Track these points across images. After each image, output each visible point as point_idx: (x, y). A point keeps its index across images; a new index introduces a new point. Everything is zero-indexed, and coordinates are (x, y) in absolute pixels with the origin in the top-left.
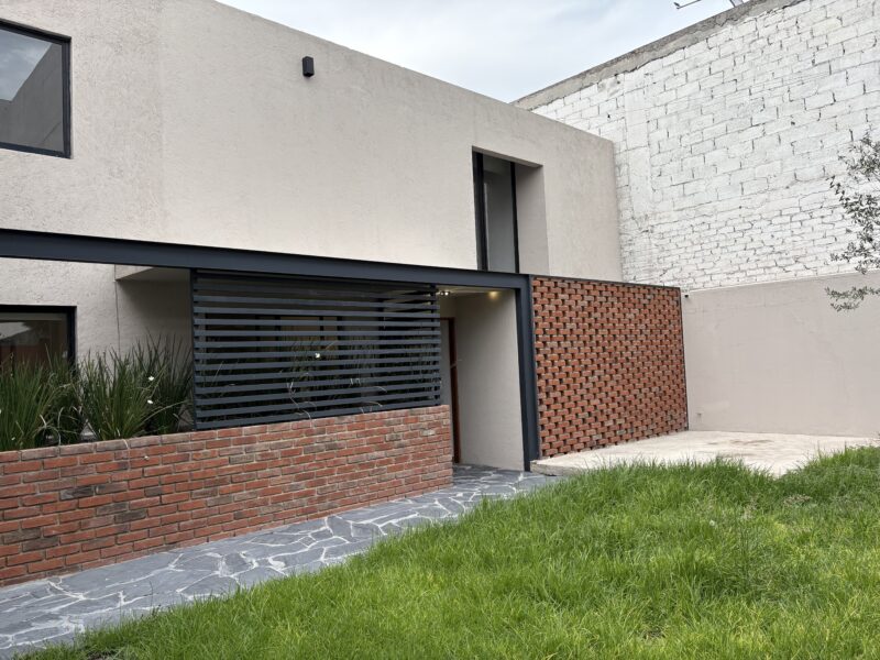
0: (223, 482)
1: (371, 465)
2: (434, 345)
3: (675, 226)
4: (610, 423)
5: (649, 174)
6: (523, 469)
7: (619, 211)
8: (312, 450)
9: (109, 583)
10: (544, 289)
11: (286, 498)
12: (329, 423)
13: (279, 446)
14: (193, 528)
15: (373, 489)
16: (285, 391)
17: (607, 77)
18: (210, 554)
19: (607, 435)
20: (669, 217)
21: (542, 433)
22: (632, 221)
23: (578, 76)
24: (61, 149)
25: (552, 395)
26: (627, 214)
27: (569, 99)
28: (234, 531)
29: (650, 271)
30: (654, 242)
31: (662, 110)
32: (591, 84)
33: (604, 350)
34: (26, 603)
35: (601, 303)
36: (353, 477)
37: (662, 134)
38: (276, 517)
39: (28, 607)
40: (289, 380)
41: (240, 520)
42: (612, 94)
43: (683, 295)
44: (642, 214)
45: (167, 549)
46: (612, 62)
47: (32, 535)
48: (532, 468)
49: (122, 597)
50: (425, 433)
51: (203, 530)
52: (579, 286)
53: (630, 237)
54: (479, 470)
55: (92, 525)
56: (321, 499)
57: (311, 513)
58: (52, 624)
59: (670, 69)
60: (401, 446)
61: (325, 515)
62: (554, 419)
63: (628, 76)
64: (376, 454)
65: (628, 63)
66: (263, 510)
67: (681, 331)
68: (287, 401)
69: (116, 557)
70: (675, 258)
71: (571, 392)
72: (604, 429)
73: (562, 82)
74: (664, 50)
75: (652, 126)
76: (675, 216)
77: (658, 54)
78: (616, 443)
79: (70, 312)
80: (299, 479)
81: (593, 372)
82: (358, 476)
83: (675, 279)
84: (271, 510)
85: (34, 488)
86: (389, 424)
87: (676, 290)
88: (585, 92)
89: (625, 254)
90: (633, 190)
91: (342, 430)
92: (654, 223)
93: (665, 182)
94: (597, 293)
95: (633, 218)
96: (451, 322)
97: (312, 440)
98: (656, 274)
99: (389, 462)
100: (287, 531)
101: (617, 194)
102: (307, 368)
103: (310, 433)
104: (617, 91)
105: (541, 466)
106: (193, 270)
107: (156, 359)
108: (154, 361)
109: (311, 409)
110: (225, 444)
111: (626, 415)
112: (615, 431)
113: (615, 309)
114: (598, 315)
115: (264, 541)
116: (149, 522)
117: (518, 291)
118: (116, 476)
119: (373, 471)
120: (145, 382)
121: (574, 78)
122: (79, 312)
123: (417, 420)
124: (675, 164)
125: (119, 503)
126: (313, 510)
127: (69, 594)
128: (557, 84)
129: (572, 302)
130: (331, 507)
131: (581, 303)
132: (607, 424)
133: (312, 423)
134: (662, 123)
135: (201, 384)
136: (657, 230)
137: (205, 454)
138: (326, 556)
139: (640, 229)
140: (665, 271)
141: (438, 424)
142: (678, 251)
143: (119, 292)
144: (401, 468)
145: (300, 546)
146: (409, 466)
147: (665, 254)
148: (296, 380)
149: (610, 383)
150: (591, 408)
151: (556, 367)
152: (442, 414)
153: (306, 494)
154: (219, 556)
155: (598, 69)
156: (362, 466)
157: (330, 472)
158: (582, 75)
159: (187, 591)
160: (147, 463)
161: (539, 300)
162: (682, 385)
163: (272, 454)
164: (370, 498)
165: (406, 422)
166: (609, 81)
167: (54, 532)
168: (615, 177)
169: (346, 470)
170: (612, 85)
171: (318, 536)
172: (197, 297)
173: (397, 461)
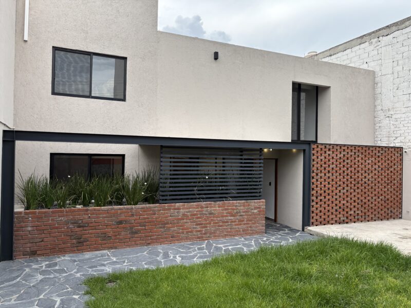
0: (168, 223)
1: (227, 222)
2: (260, 174)
3: (404, 116)
4: (352, 212)
5: (392, 88)
6: (301, 229)
7: (375, 106)
8: (202, 214)
9: (125, 255)
10: (319, 149)
11: (191, 232)
12: (210, 204)
13: (189, 212)
14: (156, 239)
15: (227, 232)
16: (193, 190)
17: (374, 38)
18: (159, 250)
19: (350, 218)
20: (400, 110)
21: (312, 215)
22: (381, 111)
23: (359, 38)
24: (122, 98)
25: (319, 198)
26: (379, 108)
27: (354, 49)
28: (171, 242)
29: (389, 137)
30: (392, 123)
31: (401, 56)
32: (366, 42)
33: (351, 177)
34: (99, 259)
35: (351, 155)
36: (219, 226)
37: (400, 68)
38: (187, 239)
39: (99, 260)
40: (195, 186)
41: (173, 238)
42: (375, 47)
43: (404, 150)
44: (387, 108)
45: (146, 246)
46: (377, 31)
47: (103, 235)
48: (305, 230)
49: (126, 262)
50: (253, 211)
51: (159, 240)
52: (339, 147)
53: (380, 119)
54: (283, 227)
55: (122, 234)
56: (205, 234)
57: (201, 238)
58: (103, 268)
59: (406, 35)
60: (241, 216)
61: (207, 240)
62: (319, 209)
63: (384, 38)
64: (229, 218)
65: (385, 32)
66: (182, 235)
67: (401, 169)
68: (194, 194)
69: (129, 246)
70: (402, 132)
71: (330, 197)
72: (348, 215)
73: (351, 41)
74: (403, 26)
75: (395, 64)
76: (404, 110)
77: (401, 27)
78: (355, 222)
79: (123, 156)
80: (197, 225)
81: (344, 188)
82: (221, 226)
83: (401, 142)
84: (185, 236)
85: (105, 220)
86: (236, 206)
87: (401, 149)
88: (363, 46)
89: (376, 128)
90: (383, 95)
91: (215, 207)
92: (392, 113)
93: (400, 93)
94: (349, 151)
95: (382, 110)
96: (276, 160)
97: (203, 210)
98: (392, 139)
99: (235, 221)
100: (190, 245)
101: (374, 97)
102: (203, 182)
103: (202, 207)
104: (378, 46)
105: (309, 230)
106: (162, 146)
107: (150, 175)
108: (149, 176)
109: (203, 198)
110: (169, 209)
111: (363, 209)
112: (354, 217)
113: (360, 158)
114: (349, 161)
115: (179, 248)
116: (140, 236)
117: (304, 151)
118: (131, 218)
119: (228, 225)
120: (143, 185)
121: (357, 38)
122: (126, 156)
123: (249, 205)
124: (406, 84)
125: (131, 228)
126: (202, 237)
127: (111, 257)
128: (349, 41)
129: (334, 155)
130: (209, 237)
131: (339, 156)
132: (350, 213)
133: (203, 204)
134: (400, 62)
135: (161, 187)
136: (394, 117)
137: (162, 213)
138: (197, 258)
139: (385, 115)
140: (396, 138)
141: (260, 208)
142: (404, 128)
143: (140, 149)
144: (241, 224)
145: (191, 252)
146: (244, 224)
147: (397, 129)
148: (198, 186)
149: (353, 194)
150: (341, 205)
151: (323, 185)
152: (261, 204)
153: (199, 231)
154: (162, 251)
155: (370, 34)
156: (223, 222)
157: (210, 223)
158: (362, 37)
159: (146, 264)
160: (141, 215)
161: (315, 154)
162: (400, 196)
163: (186, 215)
164: (226, 235)
165: (244, 206)
166: (374, 41)
167: (110, 235)
168: (374, 89)
169: (216, 223)
170: (376, 42)
171: (199, 249)
172: (162, 155)
173: (239, 221)
